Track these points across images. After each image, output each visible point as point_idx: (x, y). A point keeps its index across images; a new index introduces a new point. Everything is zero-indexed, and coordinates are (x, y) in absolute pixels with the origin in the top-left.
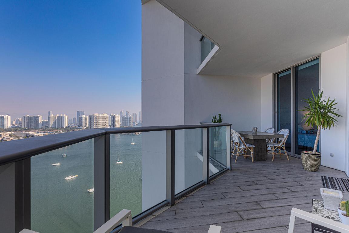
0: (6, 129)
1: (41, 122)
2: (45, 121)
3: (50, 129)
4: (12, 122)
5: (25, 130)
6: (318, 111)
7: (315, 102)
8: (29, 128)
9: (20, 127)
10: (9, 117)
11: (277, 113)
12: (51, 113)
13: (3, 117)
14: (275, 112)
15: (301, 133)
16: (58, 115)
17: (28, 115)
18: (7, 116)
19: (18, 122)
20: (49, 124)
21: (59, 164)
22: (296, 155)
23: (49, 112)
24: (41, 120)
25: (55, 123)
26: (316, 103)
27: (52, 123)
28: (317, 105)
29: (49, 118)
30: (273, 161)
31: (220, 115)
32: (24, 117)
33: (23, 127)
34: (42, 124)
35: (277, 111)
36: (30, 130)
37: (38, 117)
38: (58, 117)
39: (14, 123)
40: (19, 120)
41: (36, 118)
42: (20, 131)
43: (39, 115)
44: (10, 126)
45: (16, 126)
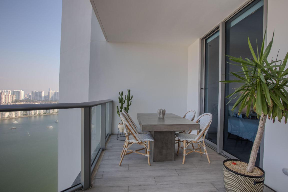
0: (20, 100)
1: (43, 96)
2: (46, 95)
3: (49, 101)
4: (24, 96)
5: (33, 101)
6: (260, 79)
7: (255, 62)
8: (35, 100)
9: (29, 99)
10: (23, 92)
11: (204, 90)
12: (50, 89)
13: (19, 91)
14: (202, 89)
15: (236, 117)
16: (55, 91)
17: (35, 91)
18: (21, 91)
19: (29, 96)
20: (49, 98)
21: (52, 127)
22: (224, 151)
23: (49, 89)
24: (43, 95)
25: (52, 97)
26: (257, 64)
27: (51, 97)
28: (259, 70)
29: (49, 93)
30: (183, 163)
31: (129, 91)
32: (33, 92)
33: (32, 99)
34: (44, 97)
35: (204, 88)
36: (36, 101)
37: (42, 92)
38: (55, 92)
39: (26, 96)
40: (29, 94)
41: (40, 93)
42: (29, 102)
43: (42, 91)
44: (23, 98)
45: (27, 98)
